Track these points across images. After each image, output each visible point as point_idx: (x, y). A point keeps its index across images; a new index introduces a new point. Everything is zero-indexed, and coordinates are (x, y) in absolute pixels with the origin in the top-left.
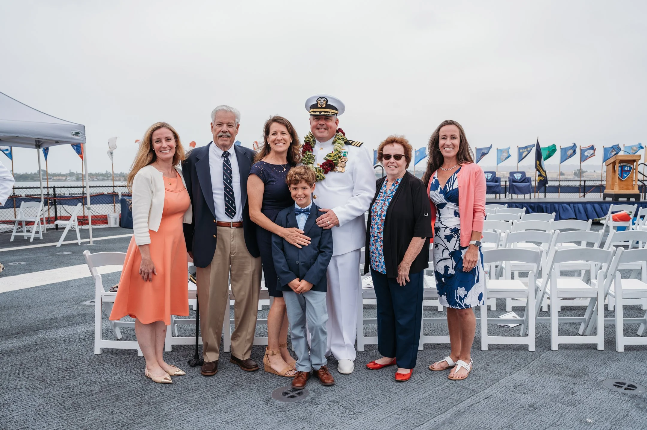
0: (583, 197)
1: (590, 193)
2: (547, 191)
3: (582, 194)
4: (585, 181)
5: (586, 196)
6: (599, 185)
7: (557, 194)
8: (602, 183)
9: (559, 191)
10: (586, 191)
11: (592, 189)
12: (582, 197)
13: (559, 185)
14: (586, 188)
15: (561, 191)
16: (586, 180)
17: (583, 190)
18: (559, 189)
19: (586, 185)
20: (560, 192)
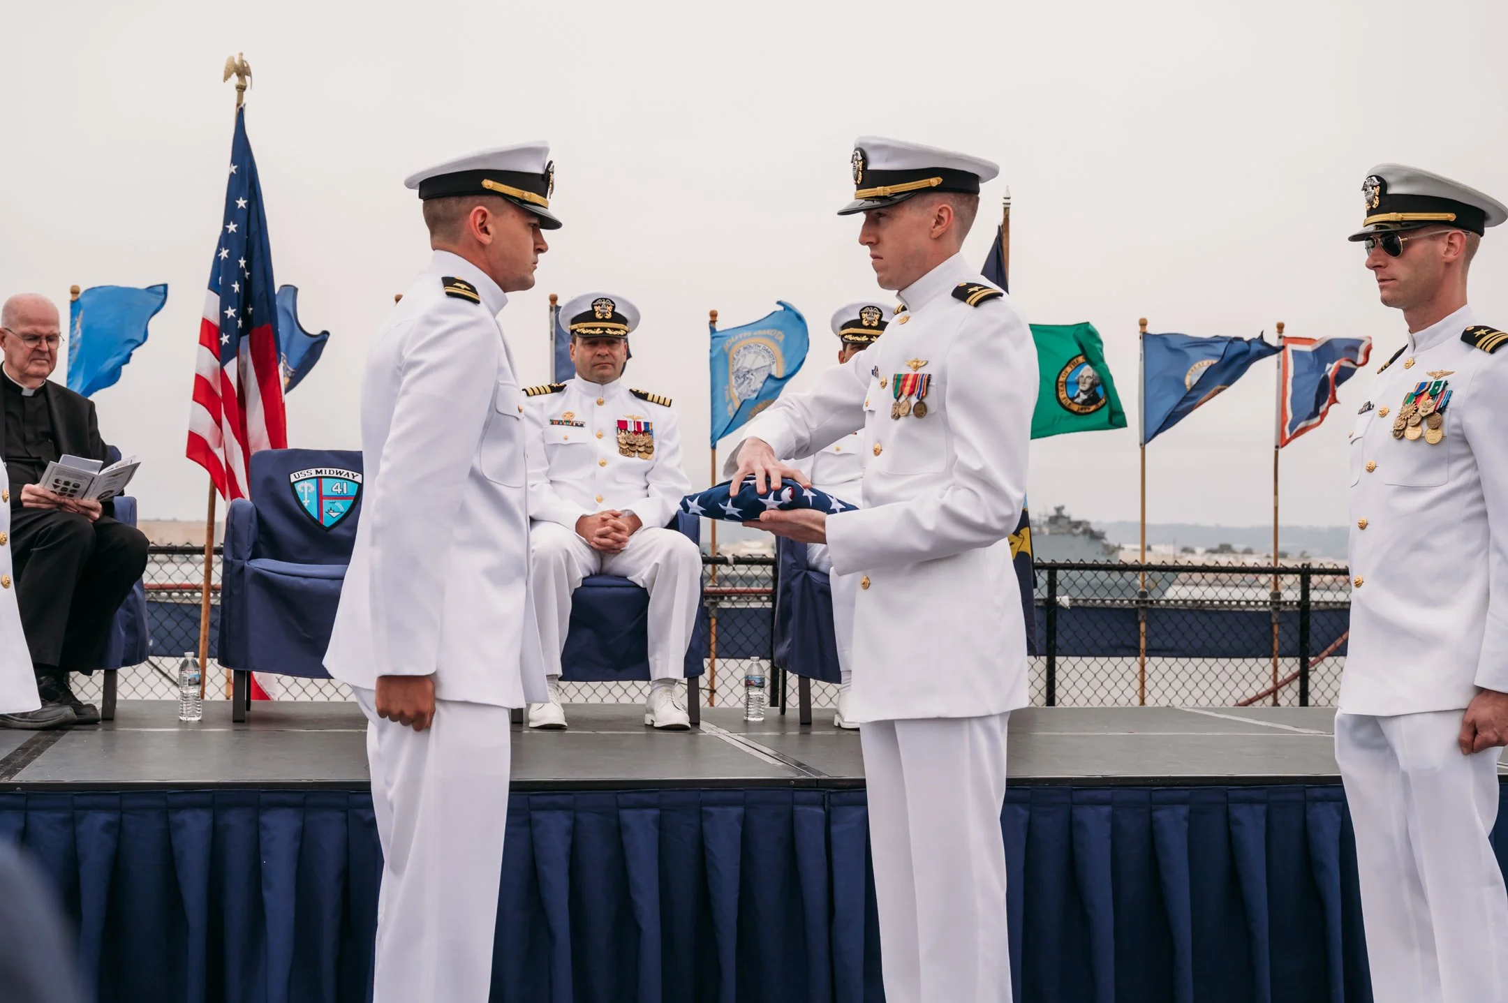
0: (1296, 684)
2: (1060, 641)
3: (1289, 666)
4: (1305, 573)
5: (1314, 677)
9: (1143, 645)
10: (1313, 642)
12: (1287, 682)
13: (1144, 594)
14: (1314, 627)
15: (1156, 643)
16: (1315, 566)
17: (1296, 637)
18: (1143, 627)
19: (1314, 596)
20: (1152, 652)
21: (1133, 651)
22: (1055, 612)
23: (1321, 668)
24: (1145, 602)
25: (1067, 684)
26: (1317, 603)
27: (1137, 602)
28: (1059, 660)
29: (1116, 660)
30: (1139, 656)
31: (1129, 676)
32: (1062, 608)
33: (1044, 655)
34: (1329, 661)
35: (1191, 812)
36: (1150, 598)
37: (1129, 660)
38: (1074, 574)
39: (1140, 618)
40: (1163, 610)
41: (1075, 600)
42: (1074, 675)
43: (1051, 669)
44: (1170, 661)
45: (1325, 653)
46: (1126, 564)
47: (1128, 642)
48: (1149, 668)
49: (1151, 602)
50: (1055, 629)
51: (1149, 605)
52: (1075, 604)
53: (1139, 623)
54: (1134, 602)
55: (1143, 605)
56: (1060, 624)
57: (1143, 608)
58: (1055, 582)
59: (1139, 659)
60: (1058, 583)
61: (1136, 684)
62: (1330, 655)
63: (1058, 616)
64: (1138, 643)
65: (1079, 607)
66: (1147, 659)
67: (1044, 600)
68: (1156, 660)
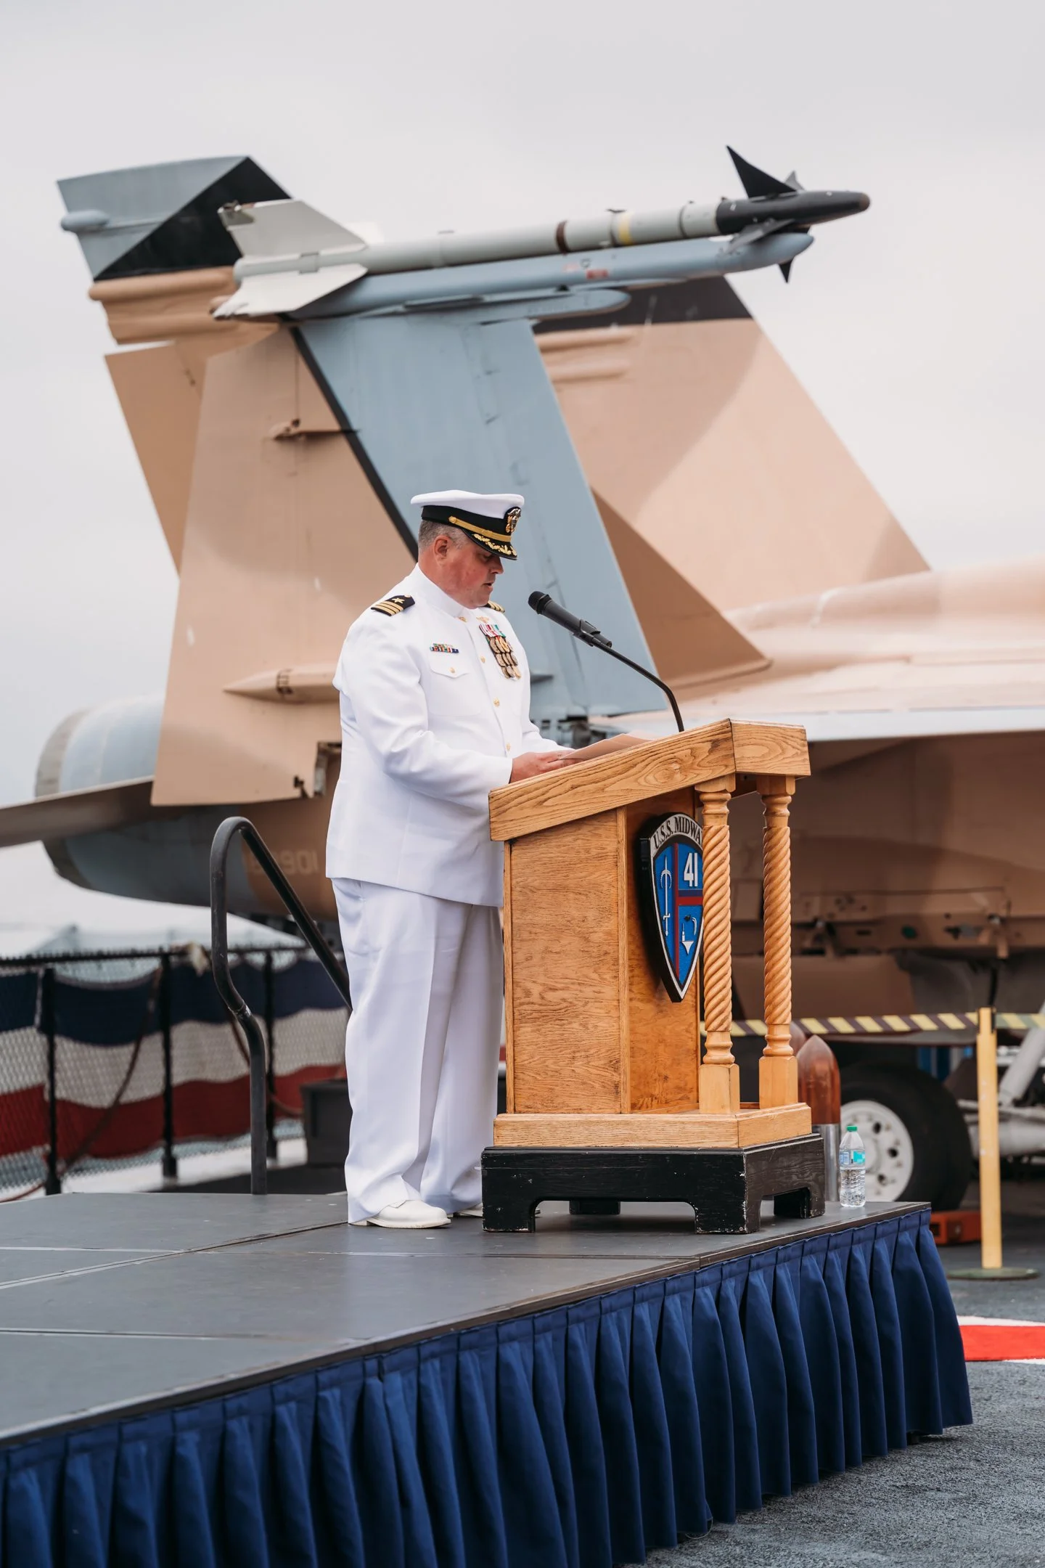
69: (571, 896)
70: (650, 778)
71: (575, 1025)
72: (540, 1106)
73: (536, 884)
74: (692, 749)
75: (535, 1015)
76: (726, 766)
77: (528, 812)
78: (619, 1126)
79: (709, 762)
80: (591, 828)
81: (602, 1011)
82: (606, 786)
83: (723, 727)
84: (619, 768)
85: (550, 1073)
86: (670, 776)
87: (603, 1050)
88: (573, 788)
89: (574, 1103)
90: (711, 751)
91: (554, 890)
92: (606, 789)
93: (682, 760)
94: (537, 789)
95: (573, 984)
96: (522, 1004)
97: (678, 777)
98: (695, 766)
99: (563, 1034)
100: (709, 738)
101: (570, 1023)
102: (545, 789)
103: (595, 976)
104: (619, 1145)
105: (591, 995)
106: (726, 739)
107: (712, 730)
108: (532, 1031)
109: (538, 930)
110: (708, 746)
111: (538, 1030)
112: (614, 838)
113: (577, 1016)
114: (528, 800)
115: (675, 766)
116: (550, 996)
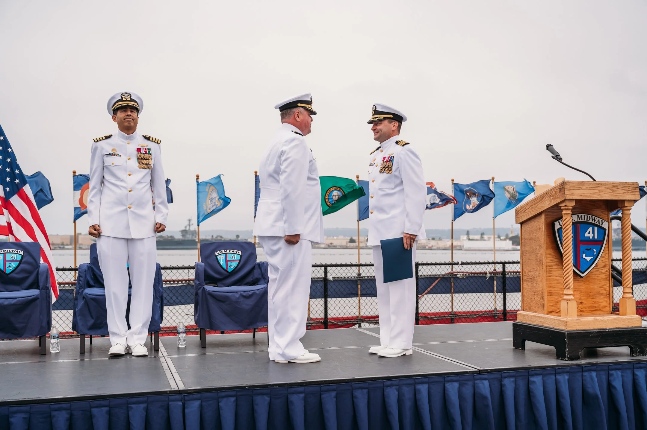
1: (430, 296)
2: (329, 293)
6: (448, 274)
7: (356, 299)
8: (454, 270)
9: (359, 293)
10: (420, 290)
11: (434, 284)
13: (359, 274)
14: (421, 284)
15: (364, 292)
18: (359, 286)
19: (420, 273)
20: (363, 295)
21: (356, 295)
22: (327, 282)
23: (423, 299)
24: (360, 277)
25: (332, 308)
26: (421, 275)
27: (357, 277)
28: (329, 300)
29: (349, 299)
30: (358, 297)
31: (354, 304)
32: (330, 281)
33: (323, 298)
34: (426, 296)
35: (337, 394)
36: (361, 276)
37: (354, 299)
38: (334, 268)
39: (358, 283)
40: (366, 280)
41: (334, 278)
42: (334, 305)
43: (326, 303)
44: (369, 298)
45: (424, 293)
46: (352, 264)
47: (354, 292)
48: (362, 301)
49: (362, 277)
50: (327, 289)
51: (361, 279)
52: (334, 279)
53: (358, 285)
54: (356, 278)
55: (359, 279)
56: (329, 287)
57: (359, 280)
58: (327, 271)
59: (358, 298)
60: (328, 272)
61: (357, 307)
62: (426, 294)
63: (328, 284)
64: (358, 292)
65: (336, 280)
66: (361, 298)
67: (323, 278)
68: (364, 298)
69: (534, 241)
70: (547, 202)
71: (534, 284)
72: (528, 309)
73: (526, 237)
74: (555, 192)
75: (527, 280)
76: (563, 197)
77: (523, 214)
78: (541, 319)
79: (559, 196)
80: (537, 219)
81: (540, 280)
82: (537, 205)
83: (562, 183)
84: (540, 199)
85: (530, 299)
86: (551, 202)
87: (541, 292)
88: (531, 206)
89: (535, 309)
90: (559, 192)
91: (530, 239)
92: (538, 206)
93: (553, 196)
94: (524, 207)
95: (534, 270)
96: (524, 276)
97: (553, 201)
98: (556, 198)
99: (532, 287)
100: (559, 188)
101: (534, 283)
102: (526, 207)
103: (538, 268)
104: (541, 324)
105: (538, 274)
106: (563, 188)
107: (560, 185)
108: (526, 285)
109: (527, 252)
110: (558, 190)
111: (527, 285)
112: (541, 222)
113: (535, 281)
114: (523, 210)
115: (552, 198)
116: (530, 273)
